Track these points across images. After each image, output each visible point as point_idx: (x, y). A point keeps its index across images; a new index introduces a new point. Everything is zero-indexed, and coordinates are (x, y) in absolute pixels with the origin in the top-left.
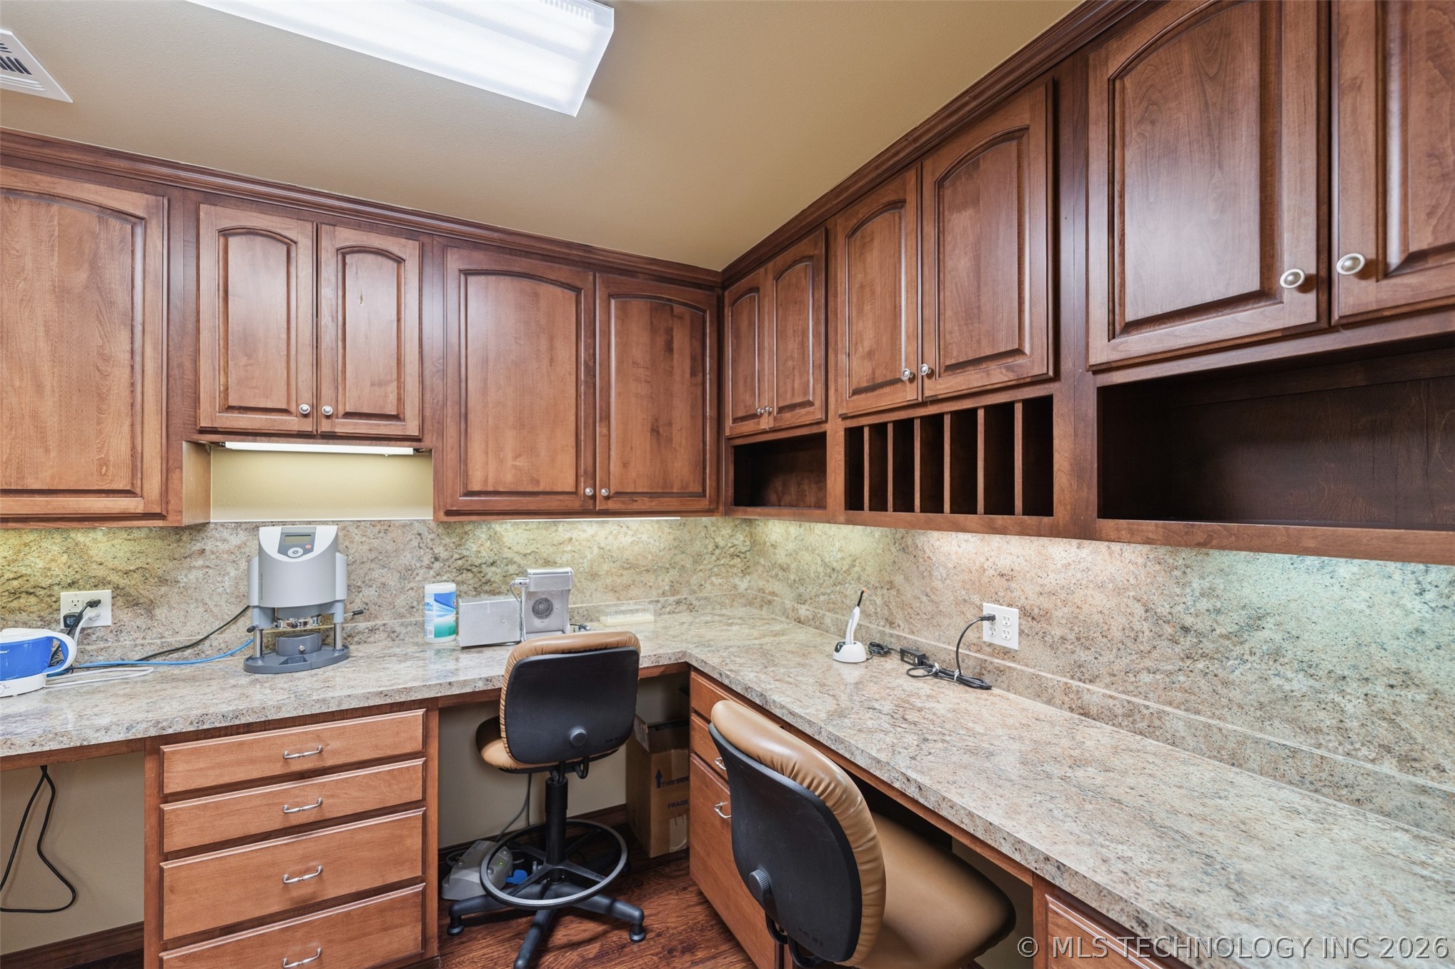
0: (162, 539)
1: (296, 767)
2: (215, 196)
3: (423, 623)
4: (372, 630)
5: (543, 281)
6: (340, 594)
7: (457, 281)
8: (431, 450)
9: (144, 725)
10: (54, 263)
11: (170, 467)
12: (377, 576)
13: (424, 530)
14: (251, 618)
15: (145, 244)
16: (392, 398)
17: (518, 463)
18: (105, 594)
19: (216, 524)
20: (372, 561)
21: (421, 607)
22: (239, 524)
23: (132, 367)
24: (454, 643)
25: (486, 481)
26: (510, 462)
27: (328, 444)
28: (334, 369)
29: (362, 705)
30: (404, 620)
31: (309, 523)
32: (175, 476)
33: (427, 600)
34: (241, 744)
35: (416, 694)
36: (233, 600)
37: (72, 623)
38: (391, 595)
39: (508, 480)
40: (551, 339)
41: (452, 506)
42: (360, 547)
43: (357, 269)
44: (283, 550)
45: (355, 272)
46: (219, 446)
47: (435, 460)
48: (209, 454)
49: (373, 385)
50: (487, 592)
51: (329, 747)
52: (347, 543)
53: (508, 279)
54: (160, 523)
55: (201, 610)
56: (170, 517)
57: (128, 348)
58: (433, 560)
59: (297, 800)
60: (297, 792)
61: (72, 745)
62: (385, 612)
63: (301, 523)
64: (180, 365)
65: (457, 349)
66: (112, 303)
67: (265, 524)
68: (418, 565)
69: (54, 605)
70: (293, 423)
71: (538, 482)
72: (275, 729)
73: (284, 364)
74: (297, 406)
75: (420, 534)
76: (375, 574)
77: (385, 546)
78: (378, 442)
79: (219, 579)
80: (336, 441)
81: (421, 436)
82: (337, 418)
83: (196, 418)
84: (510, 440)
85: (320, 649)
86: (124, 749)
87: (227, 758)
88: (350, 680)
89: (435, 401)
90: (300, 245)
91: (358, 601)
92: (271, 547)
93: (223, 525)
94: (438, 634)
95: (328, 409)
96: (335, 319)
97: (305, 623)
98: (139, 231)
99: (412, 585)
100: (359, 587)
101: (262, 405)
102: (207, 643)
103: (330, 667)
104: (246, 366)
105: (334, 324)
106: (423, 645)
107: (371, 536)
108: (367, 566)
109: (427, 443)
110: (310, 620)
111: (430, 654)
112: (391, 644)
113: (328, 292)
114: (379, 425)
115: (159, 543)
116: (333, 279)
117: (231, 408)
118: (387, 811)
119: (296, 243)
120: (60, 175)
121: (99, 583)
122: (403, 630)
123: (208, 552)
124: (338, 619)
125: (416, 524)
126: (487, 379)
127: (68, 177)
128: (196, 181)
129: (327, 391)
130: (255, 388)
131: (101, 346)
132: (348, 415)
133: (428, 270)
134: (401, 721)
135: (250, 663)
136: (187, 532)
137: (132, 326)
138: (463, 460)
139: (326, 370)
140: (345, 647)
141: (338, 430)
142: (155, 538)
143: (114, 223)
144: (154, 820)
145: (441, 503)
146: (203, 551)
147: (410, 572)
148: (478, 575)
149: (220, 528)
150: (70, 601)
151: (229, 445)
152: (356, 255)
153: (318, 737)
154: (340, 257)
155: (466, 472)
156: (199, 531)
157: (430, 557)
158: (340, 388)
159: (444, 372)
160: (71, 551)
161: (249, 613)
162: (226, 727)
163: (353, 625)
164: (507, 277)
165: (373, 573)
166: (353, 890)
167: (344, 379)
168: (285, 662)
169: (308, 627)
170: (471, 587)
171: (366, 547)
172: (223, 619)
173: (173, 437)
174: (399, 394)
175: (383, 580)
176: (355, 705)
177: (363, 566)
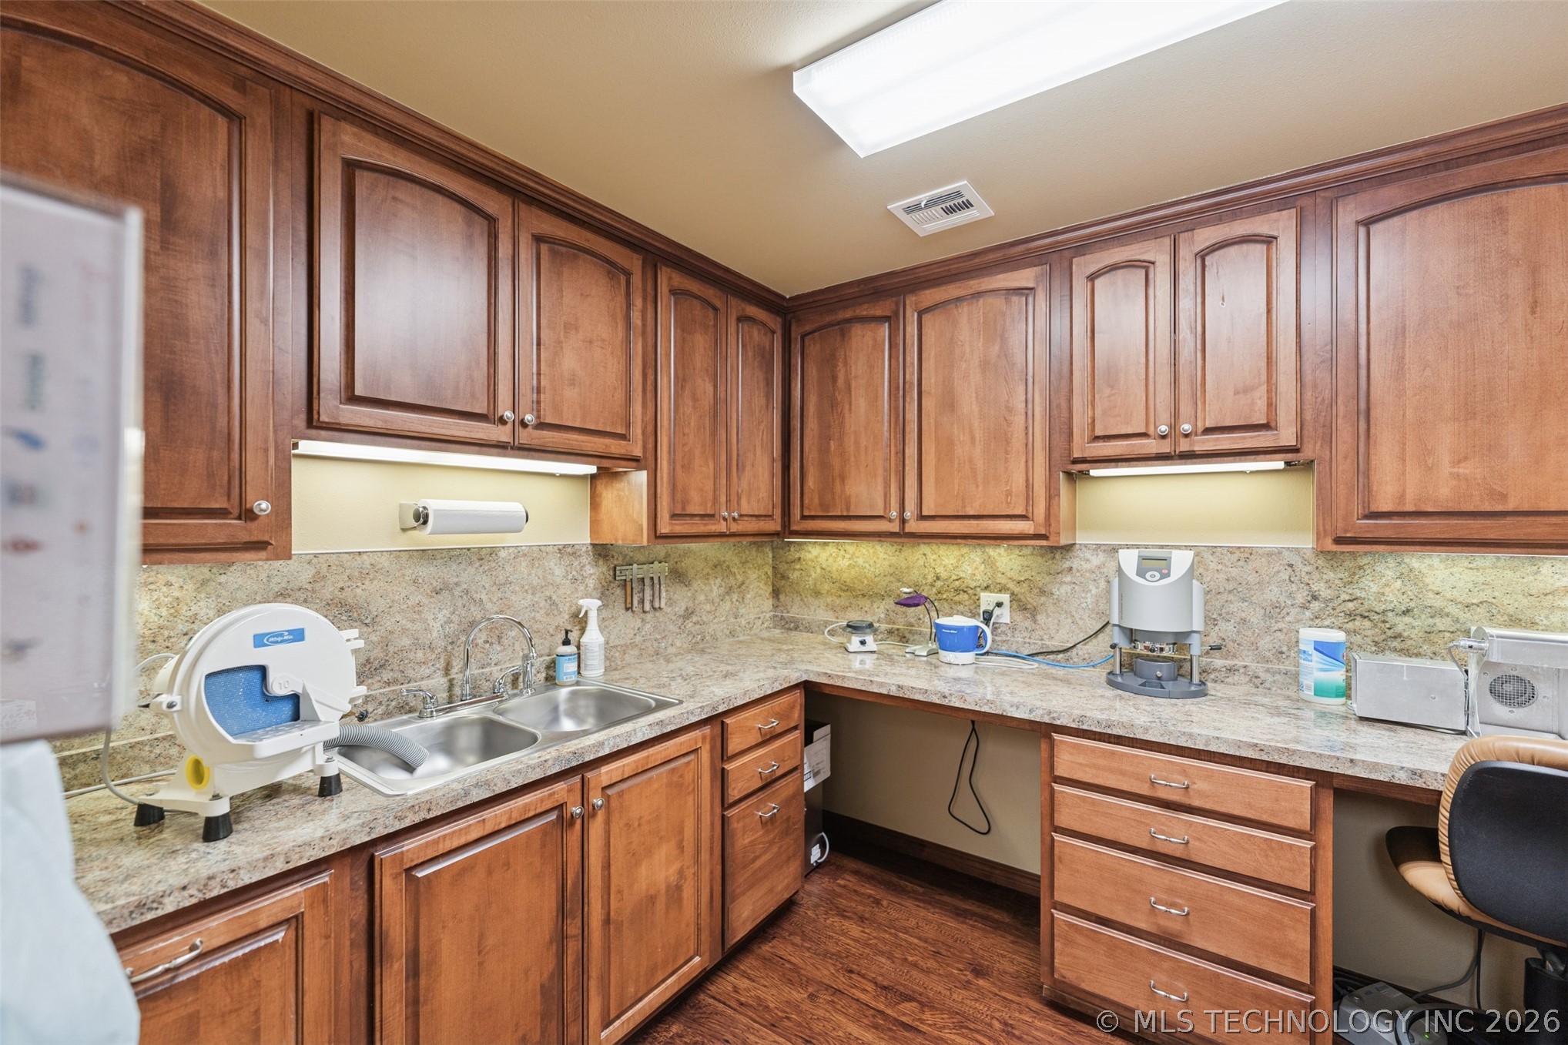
0: (1042, 556)
1: (1162, 794)
2: (1083, 247)
3: (1297, 675)
4: (1231, 670)
5: (1515, 186)
6: (1198, 624)
7: (1352, 239)
8: (1312, 461)
9: (1041, 712)
10: (980, 344)
11: (1052, 495)
12: (1236, 610)
13: (1297, 561)
14: (1112, 637)
15: (1034, 310)
16: (1261, 404)
17: (1461, 471)
18: (1005, 598)
19: (1080, 545)
20: (1230, 592)
21: (1293, 655)
22: (1099, 546)
23: (1026, 413)
24: (1343, 709)
25: (1402, 497)
26: (1446, 468)
27: (1186, 464)
28: (1193, 384)
29: (1232, 752)
30: (1270, 666)
31: (1162, 547)
32: (1054, 502)
33: (1302, 647)
34: (1113, 753)
35: (1302, 761)
36: (1093, 616)
37: (987, 617)
38: (1253, 634)
39: (1443, 493)
40: (1535, 270)
41: (1346, 531)
42: (1216, 576)
43: (1217, 268)
44: (1141, 573)
45: (1215, 271)
46: (1084, 474)
47: (1319, 473)
48: (1075, 482)
49: (1236, 393)
50: (1395, 650)
51: (1195, 786)
52: (1201, 570)
53: (1442, 207)
54: (1044, 543)
55: (1070, 621)
56: (1051, 538)
57: (1024, 399)
58: (1309, 598)
59: (1163, 827)
60: (1163, 820)
61: (997, 712)
62: (1245, 652)
63: (1154, 546)
64: (1059, 406)
65: (1353, 327)
66: (1013, 364)
67: (1121, 547)
68: (1289, 602)
69: (977, 602)
70: (1151, 446)
71: (1504, 497)
72: (1142, 749)
73: (1143, 388)
74: (1156, 428)
75: (1291, 566)
76: (1234, 607)
77: (1245, 576)
78: (1243, 458)
79: (1083, 595)
80: (1194, 460)
81: (1299, 446)
82: (1196, 435)
83: (1070, 450)
84: (1446, 438)
85: (1176, 679)
86: (1027, 727)
87: (1101, 762)
88: (1214, 720)
89: (1319, 399)
90: (1157, 264)
91: (1213, 634)
92: (1130, 569)
93: (1086, 546)
94: (1320, 691)
95: (1187, 427)
96: (1193, 330)
97: (1162, 650)
98: (1030, 299)
99: (1280, 625)
100: (1215, 620)
101: (1123, 432)
102: (1074, 651)
103: (1189, 701)
104: (1109, 397)
105: (1193, 336)
106: (1298, 701)
107: (1229, 564)
108: (1224, 597)
109: (1307, 453)
110: (1167, 648)
111: (1309, 714)
112: (1254, 690)
113: (1186, 304)
114: (1244, 438)
115: (1039, 559)
116: (1192, 288)
117: (1097, 438)
118: (1263, 885)
119: (1153, 263)
120: (983, 276)
121: (1002, 589)
122: (1269, 678)
123: (1074, 570)
124: (1196, 650)
125: (1286, 553)
126: (1403, 358)
127: (988, 275)
128: (1068, 240)
129: (1185, 409)
130: (1117, 416)
131: (1008, 401)
132: (1208, 431)
133: (1308, 239)
134: (1282, 787)
135: (1111, 677)
136: (1059, 551)
137: (1026, 380)
138: (1364, 471)
139: (1184, 386)
140: (1202, 683)
141: (1197, 448)
142: (1036, 555)
143: (1015, 299)
144: (1047, 794)
145: (1328, 527)
146: (1071, 569)
147: (1278, 610)
148: (1380, 625)
149: (1084, 549)
150: (987, 600)
151: (1093, 473)
152: (1216, 253)
153: (1184, 771)
154: (1199, 261)
155: (1368, 487)
156: (1068, 551)
157: (1305, 594)
158: (1199, 403)
159: (1333, 361)
160: (989, 562)
161: (1108, 629)
162: (1100, 733)
163: (1208, 660)
164: (1440, 205)
165: (1232, 606)
166: (1223, 953)
167: (1204, 391)
168: (1143, 685)
169: (1164, 654)
170: (1369, 640)
171: (1222, 576)
172: (1086, 632)
173: (1053, 469)
174: (1269, 398)
175: (1243, 615)
176: (1223, 749)
177: (1219, 596)
